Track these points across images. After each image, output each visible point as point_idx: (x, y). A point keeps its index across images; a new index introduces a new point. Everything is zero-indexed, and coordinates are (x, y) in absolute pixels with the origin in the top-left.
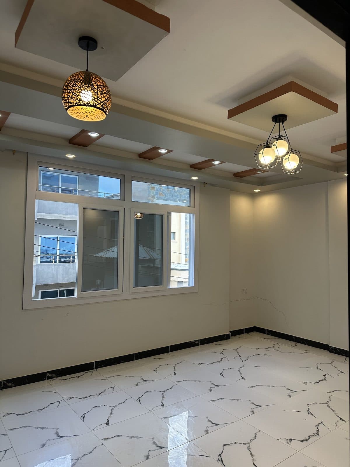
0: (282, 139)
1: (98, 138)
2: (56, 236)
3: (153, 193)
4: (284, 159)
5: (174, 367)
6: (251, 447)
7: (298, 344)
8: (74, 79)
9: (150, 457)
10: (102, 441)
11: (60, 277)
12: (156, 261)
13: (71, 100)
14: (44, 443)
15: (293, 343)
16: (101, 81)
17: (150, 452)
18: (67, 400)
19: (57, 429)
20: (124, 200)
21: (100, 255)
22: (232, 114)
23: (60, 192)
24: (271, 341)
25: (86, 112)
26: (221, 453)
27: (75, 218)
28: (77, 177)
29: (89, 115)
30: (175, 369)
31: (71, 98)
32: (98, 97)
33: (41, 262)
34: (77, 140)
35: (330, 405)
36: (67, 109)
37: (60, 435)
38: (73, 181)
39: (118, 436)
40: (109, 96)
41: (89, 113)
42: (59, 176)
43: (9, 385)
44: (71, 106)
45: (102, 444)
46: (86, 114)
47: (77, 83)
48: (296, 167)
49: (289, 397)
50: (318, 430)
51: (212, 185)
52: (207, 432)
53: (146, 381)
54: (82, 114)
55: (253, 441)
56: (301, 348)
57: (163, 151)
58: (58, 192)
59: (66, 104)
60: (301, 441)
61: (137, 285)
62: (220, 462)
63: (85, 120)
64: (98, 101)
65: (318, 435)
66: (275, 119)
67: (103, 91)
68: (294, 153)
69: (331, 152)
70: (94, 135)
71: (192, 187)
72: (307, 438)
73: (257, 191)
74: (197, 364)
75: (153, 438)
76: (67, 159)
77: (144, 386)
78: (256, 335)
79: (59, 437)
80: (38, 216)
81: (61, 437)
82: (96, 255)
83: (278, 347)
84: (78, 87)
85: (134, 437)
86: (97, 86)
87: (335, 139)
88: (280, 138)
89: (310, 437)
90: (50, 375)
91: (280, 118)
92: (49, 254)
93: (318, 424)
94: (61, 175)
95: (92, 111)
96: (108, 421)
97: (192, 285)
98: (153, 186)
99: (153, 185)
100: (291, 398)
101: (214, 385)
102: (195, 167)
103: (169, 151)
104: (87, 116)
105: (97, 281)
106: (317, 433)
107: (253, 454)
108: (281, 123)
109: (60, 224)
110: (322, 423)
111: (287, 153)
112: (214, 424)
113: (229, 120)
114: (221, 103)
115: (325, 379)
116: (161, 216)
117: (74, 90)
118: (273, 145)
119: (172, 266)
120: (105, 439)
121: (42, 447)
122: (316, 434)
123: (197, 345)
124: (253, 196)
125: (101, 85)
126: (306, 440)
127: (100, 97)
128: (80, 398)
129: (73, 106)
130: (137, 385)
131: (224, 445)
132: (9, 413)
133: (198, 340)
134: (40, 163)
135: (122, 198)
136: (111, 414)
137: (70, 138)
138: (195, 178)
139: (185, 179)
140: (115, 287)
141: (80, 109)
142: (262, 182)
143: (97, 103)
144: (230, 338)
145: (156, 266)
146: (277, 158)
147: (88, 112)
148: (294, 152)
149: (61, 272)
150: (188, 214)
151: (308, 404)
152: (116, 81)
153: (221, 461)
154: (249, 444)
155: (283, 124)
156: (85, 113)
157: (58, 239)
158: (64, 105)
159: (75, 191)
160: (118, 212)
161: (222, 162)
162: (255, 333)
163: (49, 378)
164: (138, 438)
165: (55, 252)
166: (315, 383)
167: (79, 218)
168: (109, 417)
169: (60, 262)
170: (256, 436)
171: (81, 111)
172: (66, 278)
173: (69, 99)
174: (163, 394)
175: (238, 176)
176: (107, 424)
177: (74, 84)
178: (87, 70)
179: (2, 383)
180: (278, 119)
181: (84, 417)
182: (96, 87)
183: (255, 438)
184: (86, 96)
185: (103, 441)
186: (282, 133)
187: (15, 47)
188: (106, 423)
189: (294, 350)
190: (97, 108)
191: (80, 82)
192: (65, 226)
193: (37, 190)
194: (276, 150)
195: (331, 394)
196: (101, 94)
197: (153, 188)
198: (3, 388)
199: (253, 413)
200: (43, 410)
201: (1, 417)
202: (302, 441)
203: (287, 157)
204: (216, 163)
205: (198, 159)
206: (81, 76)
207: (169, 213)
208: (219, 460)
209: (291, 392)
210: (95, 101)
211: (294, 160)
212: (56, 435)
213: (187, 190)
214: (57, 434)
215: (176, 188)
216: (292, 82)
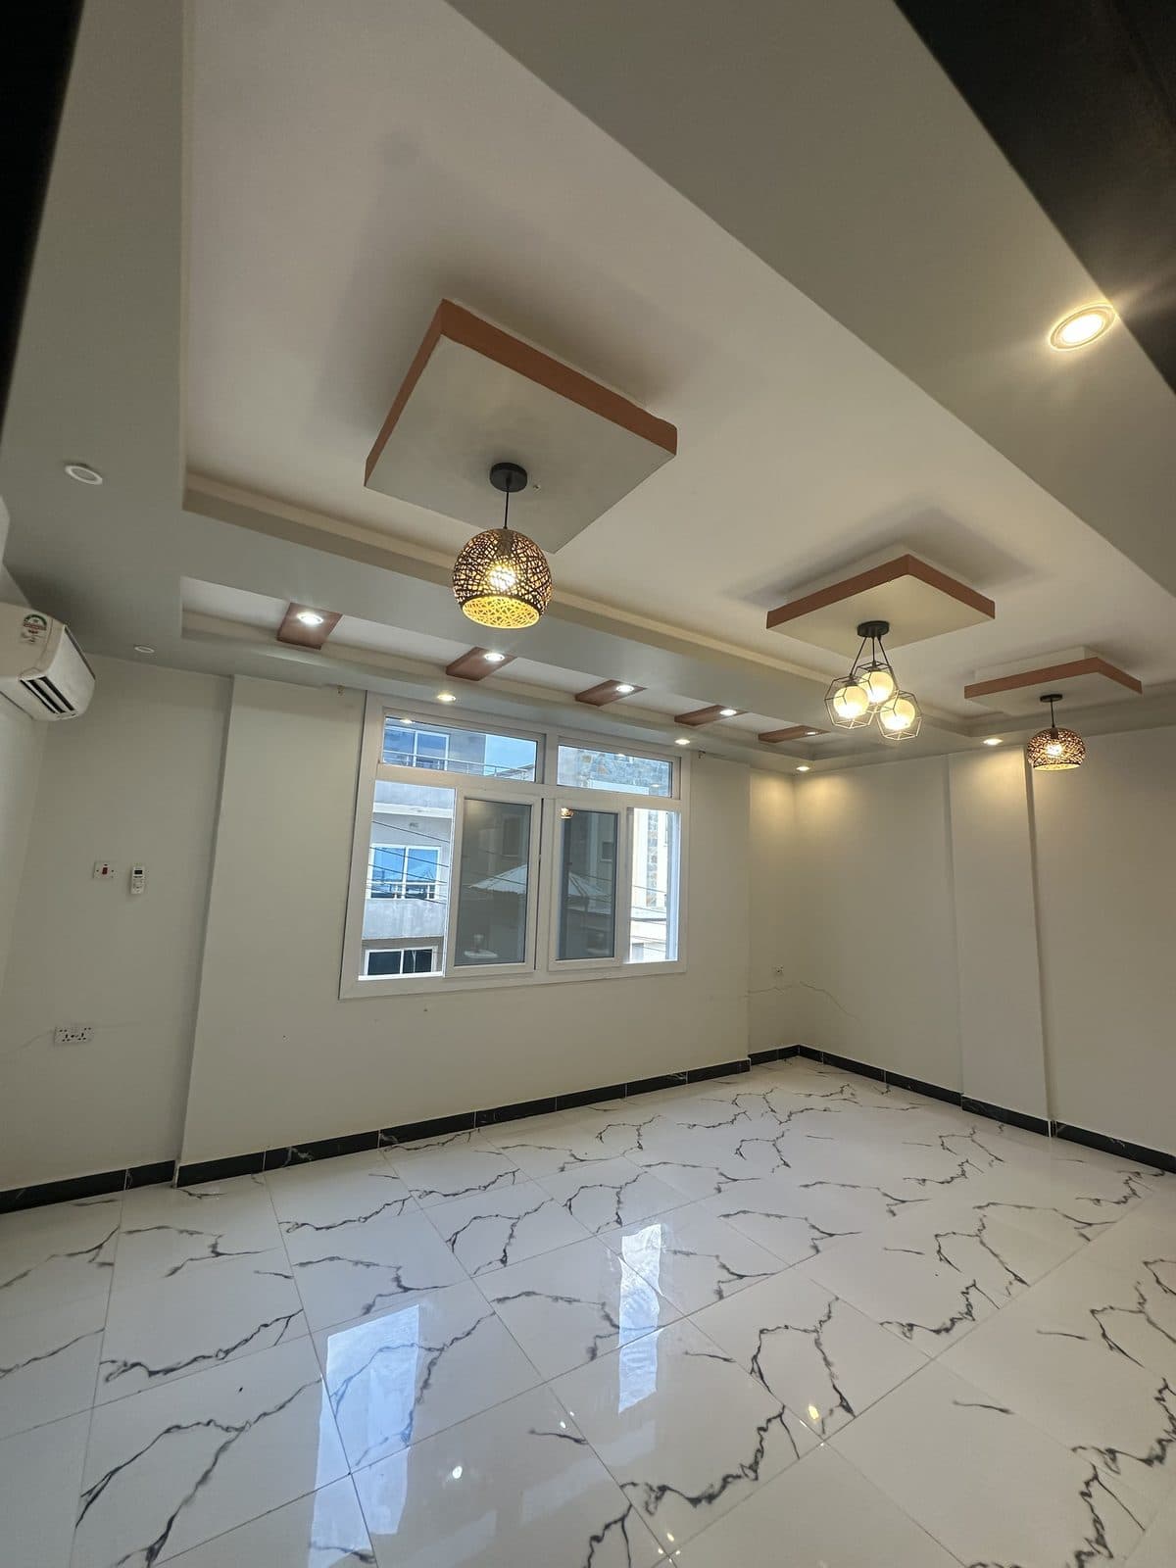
0: (879, 670)
1: (502, 664)
2: (403, 847)
3: (586, 768)
4: (883, 709)
5: (638, 1130)
6: (822, 1340)
7: (893, 1088)
8: (480, 542)
9: (599, 1353)
10: (494, 1304)
11: (407, 926)
12: (591, 901)
13: (472, 585)
14: (370, 1302)
15: (882, 1086)
16: (534, 548)
17: (598, 1341)
18: (420, 1197)
19: (398, 1269)
20: (543, 783)
21: (484, 885)
22: (775, 619)
23: (414, 765)
24: (836, 1080)
25: (497, 611)
26: (758, 1353)
27: (449, 813)
28: (447, 736)
29: (503, 616)
30: (639, 1135)
31: (473, 581)
32: (527, 579)
33: (373, 895)
34: (462, 668)
35: (985, 1241)
36: (462, 604)
37: (404, 1283)
38: (439, 744)
39: (528, 1294)
40: (549, 577)
41: (504, 611)
42: (414, 735)
43: (303, 1156)
44: (472, 597)
45: (494, 1313)
46: (497, 615)
47: (487, 552)
48: (908, 726)
49: (891, 1215)
50: (969, 1305)
51: (714, 755)
52: (720, 1295)
53: (582, 1161)
54: (489, 613)
55: (825, 1325)
56: (899, 1099)
57: (624, 689)
58: (411, 764)
59: (462, 594)
60: (934, 1331)
61: (563, 955)
62: (756, 1376)
63: (496, 626)
64: (527, 588)
65: (970, 1318)
66: (863, 631)
67: (538, 567)
68: (903, 698)
69: (966, 697)
70: (494, 657)
71: (676, 759)
72: (948, 1324)
73: (803, 769)
74: (685, 1126)
75: (603, 1304)
76: (439, 705)
77: (579, 1174)
78: (800, 1064)
79: (401, 1290)
80: (377, 808)
81: (406, 1289)
82: (475, 886)
83: (852, 1094)
84: (489, 559)
85: (562, 1298)
86: (527, 556)
87: (973, 672)
88: (874, 667)
89: (953, 1321)
90: (385, 1139)
91: (873, 629)
92: (387, 880)
93: (967, 1288)
94: (418, 732)
95: (509, 609)
96: (505, 1256)
97: (674, 958)
98: (587, 754)
99: (586, 752)
100: (896, 1218)
101: (726, 1177)
102: (685, 721)
103: (638, 689)
104: (499, 618)
105: (475, 936)
106: (969, 1313)
107: (830, 1359)
108: (876, 638)
109: (411, 825)
110: (974, 1285)
111: (890, 698)
112: (732, 1274)
113: (770, 631)
114: (753, 598)
115: (963, 1173)
116: (613, 816)
117: (479, 564)
118: (861, 681)
119: (634, 914)
120: (499, 1300)
121: (365, 1313)
122: (967, 1314)
123: (682, 1083)
124: (794, 779)
125: (534, 556)
126: (947, 1330)
127: (532, 580)
128: (445, 1196)
129: (477, 596)
130: (562, 1170)
131: (762, 1332)
132: (300, 1223)
133: (684, 1073)
134: (386, 710)
135: (539, 779)
136: (511, 1236)
137: (448, 664)
138: (683, 742)
139: (659, 742)
140: (520, 956)
141: (486, 605)
142: (814, 753)
143: (523, 591)
144: (748, 1070)
145: (589, 910)
146: (871, 708)
147: (501, 611)
148: (904, 696)
149: (408, 915)
150: (665, 812)
151: (936, 1236)
152: (554, 553)
153: (758, 1374)
154: (816, 1331)
155: (879, 639)
156: (494, 611)
157: (407, 854)
158: (456, 595)
159: (443, 762)
160: (531, 806)
161: (740, 712)
162: (798, 1060)
163: (383, 1144)
164: (570, 1301)
165: (399, 876)
166: (943, 1183)
167: (456, 815)
168: (508, 1244)
169: (407, 896)
170: (830, 1312)
171: (488, 608)
172: (418, 929)
173: (471, 582)
174: (618, 1194)
175: (768, 739)
176: (504, 1261)
177: (479, 554)
178: (505, 527)
179: (288, 1151)
180: (870, 629)
181: (454, 1242)
182: (524, 559)
183: (829, 1317)
184: (504, 576)
185: (497, 1307)
186: (879, 657)
187: (365, 485)
188: (501, 1260)
189: (886, 1100)
190: (523, 600)
191: (493, 549)
192: (420, 828)
193: (379, 762)
194: (868, 689)
195: (982, 1212)
196: (534, 574)
197: (588, 758)
198: (291, 1164)
199: (818, 1251)
200: (369, 1220)
201: (284, 1233)
202: (938, 1332)
203: (890, 704)
204: (728, 712)
205: (692, 705)
206: (495, 538)
207: (630, 810)
208: (753, 1370)
209: (895, 1204)
210: (522, 587)
211: (904, 710)
212: (395, 1284)
213: (665, 766)
214: (398, 1279)
215: (631, 758)
216: (907, 556)
